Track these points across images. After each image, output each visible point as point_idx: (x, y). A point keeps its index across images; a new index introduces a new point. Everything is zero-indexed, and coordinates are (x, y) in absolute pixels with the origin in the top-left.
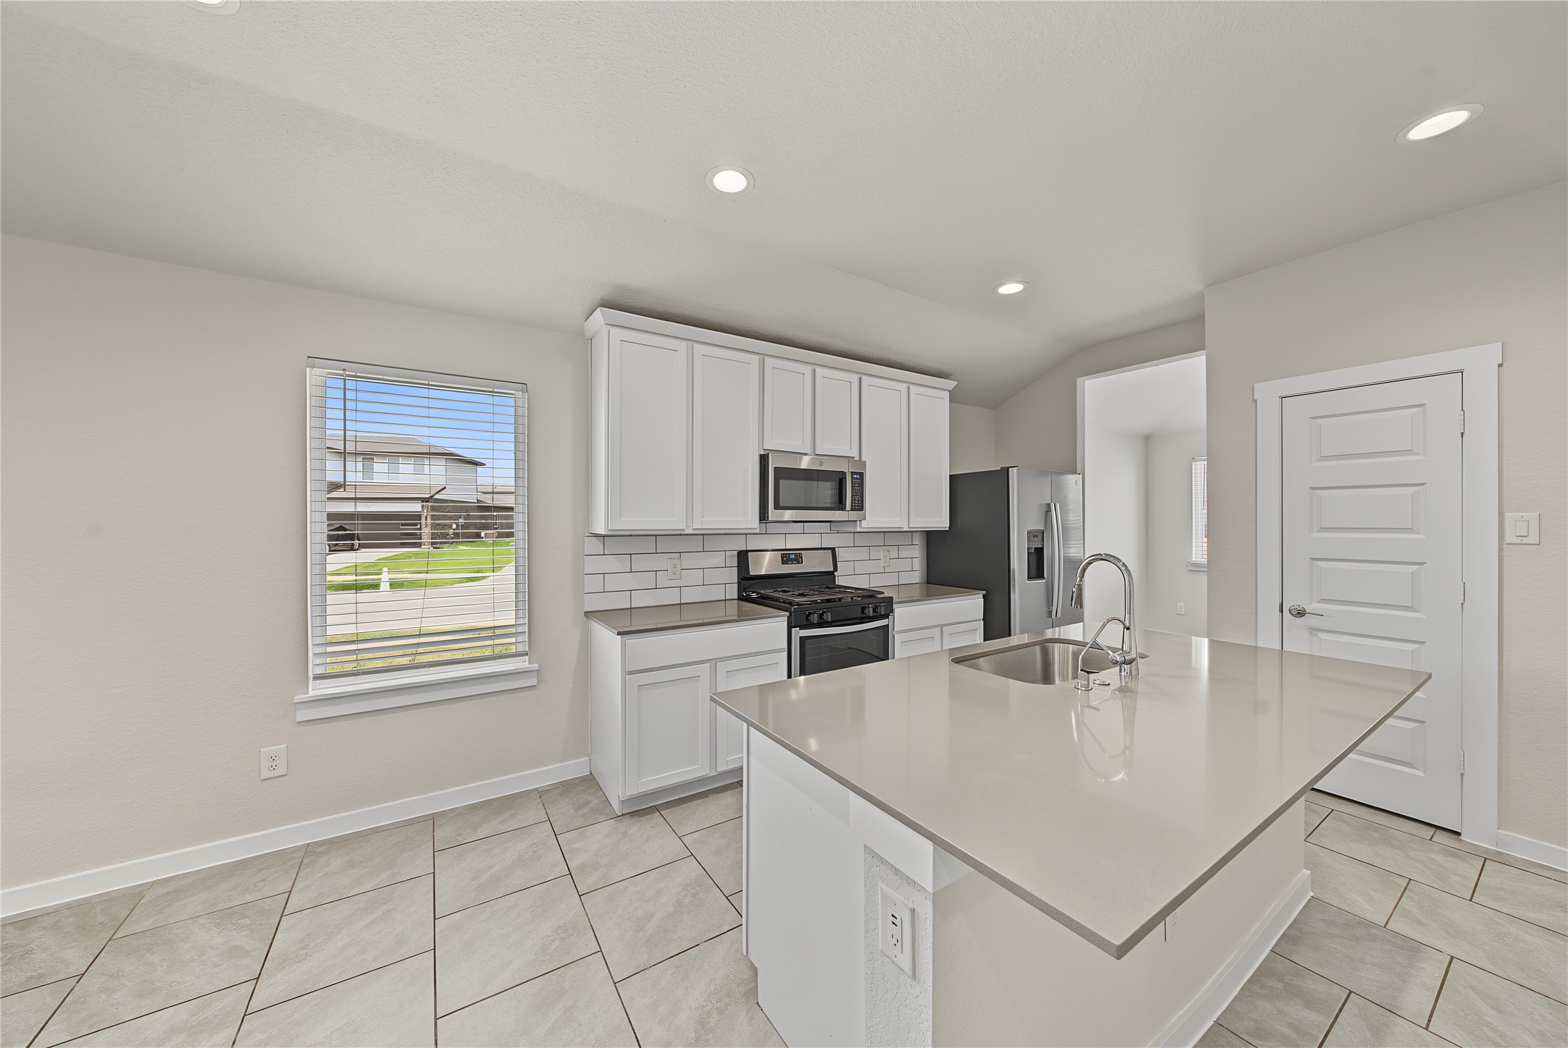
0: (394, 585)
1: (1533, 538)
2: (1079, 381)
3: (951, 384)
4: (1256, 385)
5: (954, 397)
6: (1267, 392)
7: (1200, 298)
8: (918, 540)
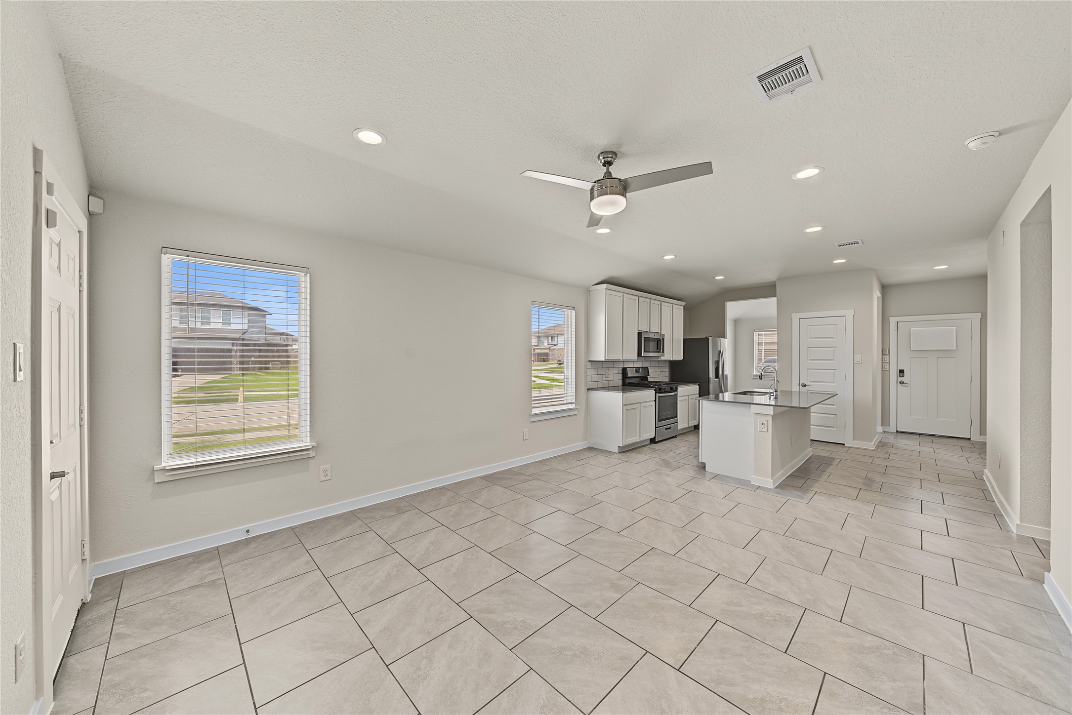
0: (246, 399)
1: (860, 362)
2: (726, 302)
3: (684, 304)
4: (792, 314)
5: (685, 308)
6: (795, 317)
7: (775, 282)
8: (667, 364)
